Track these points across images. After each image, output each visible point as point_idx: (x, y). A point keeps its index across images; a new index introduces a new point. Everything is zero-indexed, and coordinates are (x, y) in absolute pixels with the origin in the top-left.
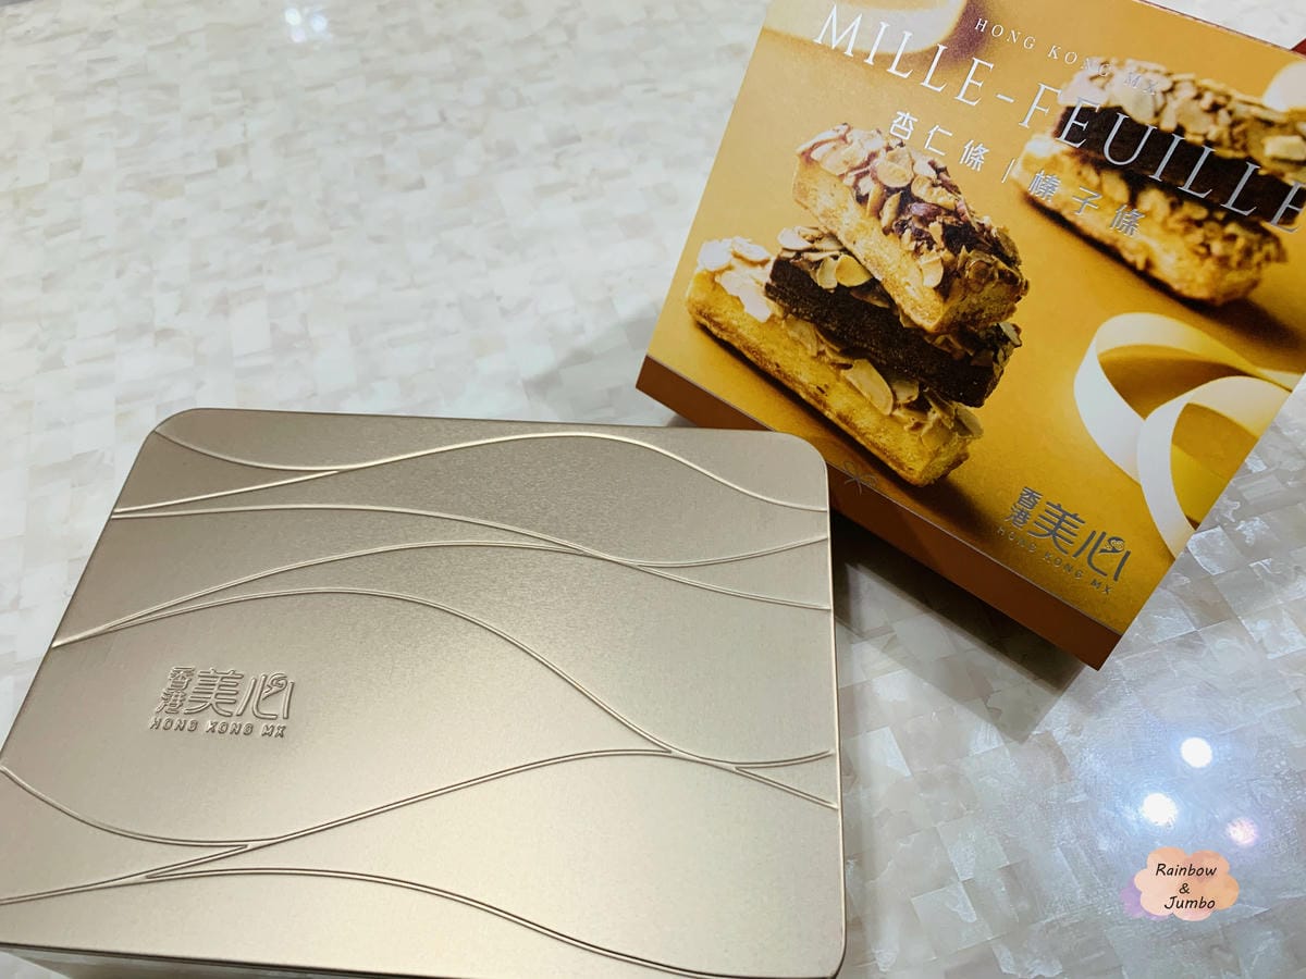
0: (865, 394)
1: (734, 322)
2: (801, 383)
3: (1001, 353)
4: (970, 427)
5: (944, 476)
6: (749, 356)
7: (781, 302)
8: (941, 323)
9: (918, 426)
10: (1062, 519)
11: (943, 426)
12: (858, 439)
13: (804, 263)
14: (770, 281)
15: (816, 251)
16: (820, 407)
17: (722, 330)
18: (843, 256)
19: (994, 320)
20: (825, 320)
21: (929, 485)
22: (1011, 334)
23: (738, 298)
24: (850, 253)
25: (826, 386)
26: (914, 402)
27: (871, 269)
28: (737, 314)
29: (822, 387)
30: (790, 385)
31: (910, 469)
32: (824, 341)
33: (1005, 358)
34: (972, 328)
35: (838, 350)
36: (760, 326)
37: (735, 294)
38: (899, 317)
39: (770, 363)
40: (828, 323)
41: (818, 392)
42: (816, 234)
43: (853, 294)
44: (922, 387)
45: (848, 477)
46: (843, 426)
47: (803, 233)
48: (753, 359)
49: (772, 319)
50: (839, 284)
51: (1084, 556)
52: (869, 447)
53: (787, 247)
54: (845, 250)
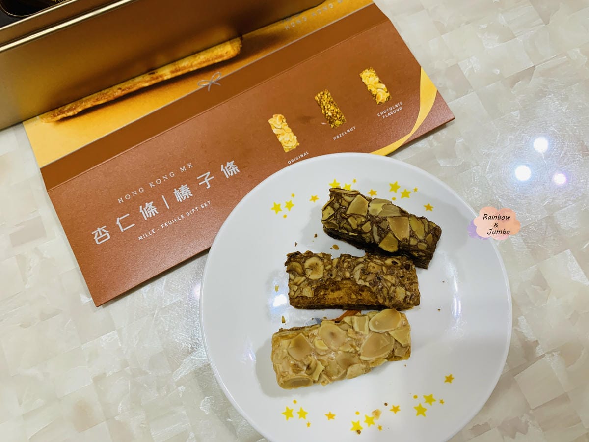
2: (139, 82)
6: (101, 102)
12: (192, 69)
16: (160, 79)
17: (75, 109)
29: (151, 72)
30: (135, 89)
31: (226, 53)
39: (115, 92)
41: (152, 76)
48: (105, 101)
52: (200, 66)
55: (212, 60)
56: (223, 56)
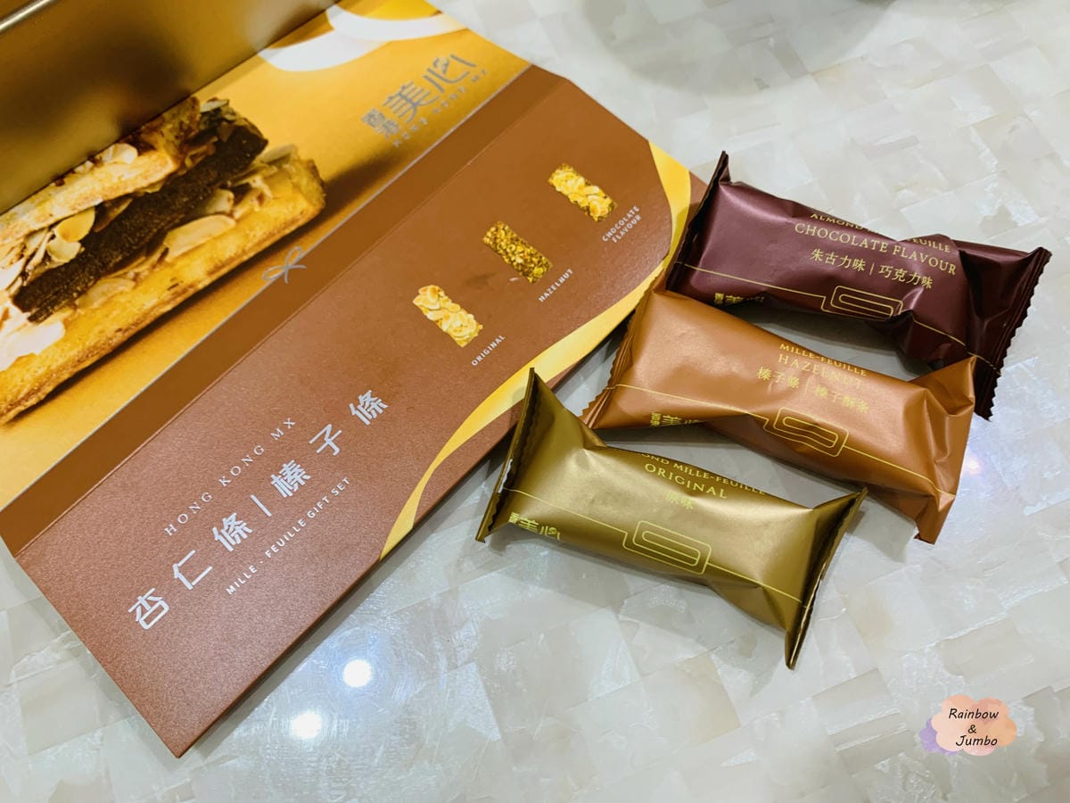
0: (202, 241)
1: (41, 371)
2: (152, 308)
3: (229, 117)
4: (283, 154)
5: (322, 184)
6: (87, 363)
7: (56, 308)
8: (175, 158)
9: (261, 198)
10: (404, 97)
11: (271, 176)
12: (245, 258)
13: (37, 271)
14: (28, 314)
15: (33, 255)
16: (191, 292)
17: (39, 390)
18: (56, 230)
19: (196, 115)
20: (105, 265)
21: (326, 199)
22: (215, 105)
23: (20, 358)
24: (57, 223)
25: (172, 280)
26: (236, 196)
27: (86, 206)
28: (35, 363)
29: (171, 284)
30: (148, 321)
31: (302, 213)
32: (125, 270)
33: (234, 114)
34: (193, 134)
35: (143, 258)
36: (65, 340)
37: (14, 359)
38: (147, 194)
39: (111, 339)
40: (110, 261)
41: (173, 290)
42: (17, 250)
43: (97, 231)
44: (224, 187)
45: (282, 277)
46: (224, 271)
47: (7, 264)
48: (96, 358)
49: (67, 323)
50: (80, 241)
51: (445, 85)
52: (260, 249)
53: (8, 285)
54: (51, 227)
55: (279, 232)
56: (297, 220)
